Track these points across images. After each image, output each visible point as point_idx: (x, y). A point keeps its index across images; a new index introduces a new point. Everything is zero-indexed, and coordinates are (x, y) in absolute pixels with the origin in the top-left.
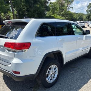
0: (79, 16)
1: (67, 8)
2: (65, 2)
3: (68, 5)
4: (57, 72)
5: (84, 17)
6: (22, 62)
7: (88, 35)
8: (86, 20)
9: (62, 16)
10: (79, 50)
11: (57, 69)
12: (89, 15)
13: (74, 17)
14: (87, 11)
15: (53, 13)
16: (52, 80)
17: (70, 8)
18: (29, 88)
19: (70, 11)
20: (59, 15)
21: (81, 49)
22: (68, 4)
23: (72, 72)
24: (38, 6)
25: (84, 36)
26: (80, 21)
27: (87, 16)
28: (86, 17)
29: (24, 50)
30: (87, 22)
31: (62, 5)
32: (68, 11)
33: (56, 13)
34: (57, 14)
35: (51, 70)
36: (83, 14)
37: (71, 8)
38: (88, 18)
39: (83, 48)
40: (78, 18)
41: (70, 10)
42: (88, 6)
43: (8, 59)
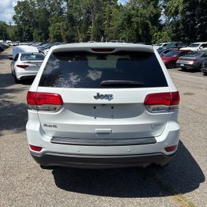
8: (16, 38)
12: (21, 29)
27: (16, 29)
38: (21, 35)
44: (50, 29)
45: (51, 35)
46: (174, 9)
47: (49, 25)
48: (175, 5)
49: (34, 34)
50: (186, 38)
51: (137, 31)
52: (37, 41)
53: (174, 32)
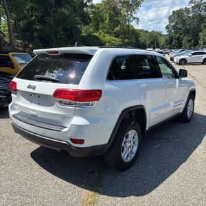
0: (152, 37)
1: (126, 20)
2: (123, 7)
3: (129, 13)
4: (137, 143)
5: (162, 41)
6: (89, 123)
7: (183, 79)
8: (165, 46)
9: (116, 37)
10: (169, 105)
11: (136, 137)
12: (172, 37)
13: (142, 39)
14: (167, 27)
15: (97, 29)
16: (129, 158)
17: (132, 19)
18: (90, 173)
19: (132, 26)
20: (110, 33)
21: (172, 104)
22: (127, 11)
23: (156, 147)
24: (66, 12)
25: (177, 80)
26: (154, 48)
27: (167, 38)
28: (166, 41)
29: (91, 103)
30: (167, 51)
31: (116, 12)
32: (128, 26)
33: (103, 28)
34: (105, 31)
35: (129, 139)
36: (160, 34)
37: (134, 18)
38: (170, 43)
39: (175, 103)
40: (148, 42)
41: (132, 24)
42: (170, 18)
43: (61, 119)
44: (201, 35)
45: (201, 42)
47: (201, 31)
49: (183, 42)
52: (185, 48)
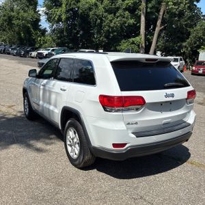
46: (57, 17)
48: (58, 13)
50: (70, 45)
51: (19, 34)
53: (58, 38)
